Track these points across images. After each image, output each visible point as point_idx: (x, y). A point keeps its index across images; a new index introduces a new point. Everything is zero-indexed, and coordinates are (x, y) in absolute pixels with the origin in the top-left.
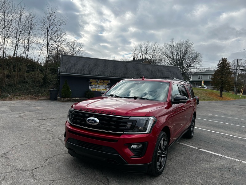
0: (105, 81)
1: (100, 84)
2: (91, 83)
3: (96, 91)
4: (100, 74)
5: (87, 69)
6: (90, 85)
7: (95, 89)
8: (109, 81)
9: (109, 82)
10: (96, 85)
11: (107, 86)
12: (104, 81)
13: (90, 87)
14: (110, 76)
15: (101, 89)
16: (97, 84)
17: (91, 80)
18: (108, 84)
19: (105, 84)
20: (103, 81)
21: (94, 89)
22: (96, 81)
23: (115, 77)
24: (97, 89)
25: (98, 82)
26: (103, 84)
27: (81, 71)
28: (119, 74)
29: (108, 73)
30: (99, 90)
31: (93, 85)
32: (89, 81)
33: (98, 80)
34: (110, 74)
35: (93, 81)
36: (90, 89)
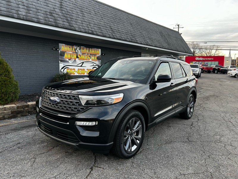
0: (93, 51)
1: (83, 57)
2: (63, 54)
3: (76, 74)
5: (60, 14)
6: (62, 61)
7: (74, 69)
8: (100, 50)
9: (99, 52)
10: (75, 60)
11: (97, 62)
12: (90, 50)
13: (61, 65)
14: (114, 39)
15: (86, 70)
16: (77, 57)
17: (63, 47)
18: (98, 58)
19: (93, 58)
20: (88, 51)
21: (71, 69)
22: (75, 50)
24: (76, 68)
25: (79, 53)
26: (89, 57)
27: (45, 16)
28: (126, 35)
29: (108, 31)
30: (81, 72)
31: (68, 60)
32: (58, 49)
33: (79, 48)
34: (111, 32)
35: (67, 48)
36: (62, 71)
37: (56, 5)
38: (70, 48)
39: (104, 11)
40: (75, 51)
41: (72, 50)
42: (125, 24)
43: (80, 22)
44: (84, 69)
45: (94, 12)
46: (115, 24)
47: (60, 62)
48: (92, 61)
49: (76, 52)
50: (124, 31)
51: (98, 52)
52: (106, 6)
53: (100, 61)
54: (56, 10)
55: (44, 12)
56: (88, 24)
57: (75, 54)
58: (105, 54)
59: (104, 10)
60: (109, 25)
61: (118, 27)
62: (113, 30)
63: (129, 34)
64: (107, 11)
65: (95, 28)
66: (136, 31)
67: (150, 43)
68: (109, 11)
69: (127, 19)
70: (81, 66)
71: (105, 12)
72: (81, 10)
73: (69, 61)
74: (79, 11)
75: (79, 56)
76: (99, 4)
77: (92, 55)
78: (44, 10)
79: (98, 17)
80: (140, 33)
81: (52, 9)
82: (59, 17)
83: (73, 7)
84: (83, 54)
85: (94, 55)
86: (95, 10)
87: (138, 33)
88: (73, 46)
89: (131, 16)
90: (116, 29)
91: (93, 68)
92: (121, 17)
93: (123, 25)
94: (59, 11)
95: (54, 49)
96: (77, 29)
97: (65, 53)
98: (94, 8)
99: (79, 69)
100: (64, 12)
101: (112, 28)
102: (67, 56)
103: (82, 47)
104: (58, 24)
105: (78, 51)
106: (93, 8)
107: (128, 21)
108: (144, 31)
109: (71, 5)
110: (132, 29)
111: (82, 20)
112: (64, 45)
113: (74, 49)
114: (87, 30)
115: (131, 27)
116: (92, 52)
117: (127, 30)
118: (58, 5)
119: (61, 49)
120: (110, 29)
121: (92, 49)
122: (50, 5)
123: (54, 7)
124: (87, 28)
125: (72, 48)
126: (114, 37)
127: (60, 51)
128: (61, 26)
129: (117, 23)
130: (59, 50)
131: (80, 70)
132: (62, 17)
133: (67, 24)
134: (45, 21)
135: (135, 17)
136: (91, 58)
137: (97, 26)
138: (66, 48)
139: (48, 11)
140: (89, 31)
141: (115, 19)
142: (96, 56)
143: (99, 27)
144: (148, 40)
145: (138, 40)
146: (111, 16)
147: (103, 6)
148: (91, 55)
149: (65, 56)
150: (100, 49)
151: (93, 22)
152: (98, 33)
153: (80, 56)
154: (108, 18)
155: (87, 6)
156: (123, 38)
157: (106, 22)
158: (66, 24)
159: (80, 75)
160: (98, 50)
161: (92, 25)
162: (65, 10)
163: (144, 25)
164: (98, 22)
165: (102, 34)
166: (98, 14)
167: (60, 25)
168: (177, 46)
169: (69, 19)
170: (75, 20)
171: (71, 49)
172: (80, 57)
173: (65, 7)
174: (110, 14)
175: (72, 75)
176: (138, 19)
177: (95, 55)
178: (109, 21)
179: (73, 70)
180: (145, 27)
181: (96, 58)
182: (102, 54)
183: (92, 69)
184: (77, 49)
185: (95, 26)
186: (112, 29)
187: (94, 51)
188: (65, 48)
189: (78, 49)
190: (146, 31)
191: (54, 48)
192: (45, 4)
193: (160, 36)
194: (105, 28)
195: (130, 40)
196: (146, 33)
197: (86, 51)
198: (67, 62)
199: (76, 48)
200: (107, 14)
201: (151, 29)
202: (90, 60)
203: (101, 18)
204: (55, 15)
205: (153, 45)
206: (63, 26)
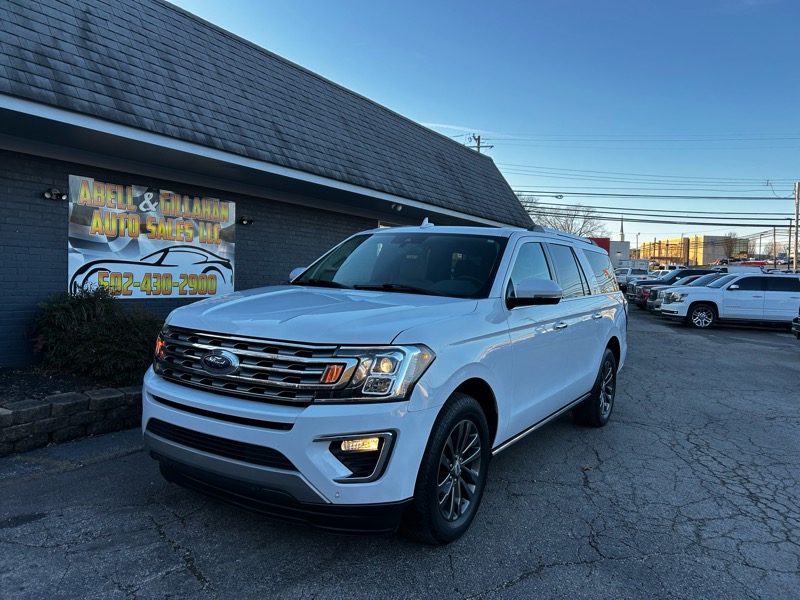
0: (206, 208)
1: (166, 228)
2: (86, 214)
3: (138, 294)
4: (212, 131)
5: (81, 62)
6: (83, 243)
7: (129, 276)
8: (232, 206)
9: (228, 212)
10: (134, 243)
11: (222, 251)
12: (196, 206)
13: (77, 259)
14: (290, 167)
15: (176, 279)
16: (144, 230)
17: (85, 191)
18: (224, 236)
19: (205, 233)
20: (185, 208)
21: (117, 276)
22: (137, 201)
23: (320, 175)
24: (139, 272)
25: (151, 214)
26: (191, 232)
27: (17, 63)
28: (330, 159)
29: (265, 137)
30: (158, 285)
31: (104, 238)
32: (64, 198)
33: (151, 195)
34: (277, 142)
35: (101, 195)
36: (80, 283)
37: (64, 26)
38: (115, 193)
39: (249, 69)
40: (135, 207)
41: (125, 201)
42: (323, 118)
43: (162, 98)
44: (168, 277)
45: (212, 68)
46: (291, 118)
47: (70, 246)
48: (200, 246)
49: (139, 210)
50: (322, 143)
51: (224, 212)
52: (256, 54)
53: (231, 246)
54: (63, 45)
55: (12, 51)
56: (191, 107)
57: (137, 216)
58: (250, 222)
59: (249, 63)
60: (268, 117)
61: (300, 128)
62: (286, 137)
63: (339, 155)
64: (264, 70)
65: (221, 125)
66: (362, 145)
67: (408, 188)
68: (267, 71)
69: (329, 104)
70: (159, 264)
71: (253, 71)
72: (164, 56)
73: (111, 244)
74: (155, 60)
75: (149, 227)
76: (233, 44)
77: (201, 223)
78: (15, 40)
79: (228, 88)
80: (375, 155)
81: (48, 41)
82: (76, 73)
83: (133, 42)
84: (166, 218)
85: (209, 225)
86: (219, 63)
87: (369, 153)
88: (128, 189)
89: (344, 95)
90: (296, 134)
91: (205, 271)
92: (310, 96)
93: (316, 121)
94: (74, 50)
95: (47, 196)
96: (149, 123)
97: (96, 211)
98: (213, 54)
99: (148, 276)
100: (95, 56)
101: (281, 128)
102: (100, 224)
103: (162, 191)
104: (70, 98)
105: (146, 206)
106: (210, 53)
107: (336, 112)
108: (387, 148)
109: (127, 33)
110: (348, 139)
111: (169, 92)
112: (91, 181)
113: (130, 200)
114: (189, 132)
115: (346, 133)
116: (204, 210)
117: (333, 140)
118: (74, 31)
119: (77, 195)
120: (272, 133)
121: (203, 201)
122: (37, 26)
123: (55, 33)
124: (187, 123)
125: (125, 195)
126: (289, 162)
127: (71, 204)
128: (81, 106)
129: (297, 115)
130: (67, 201)
131: (154, 280)
132: (87, 74)
133: (109, 101)
134: (13, 83)
135: (356, 101)
136: (196, 233)
137: (225, 118)
138: (99, 192)
139: (30, 45)
140: (195, 136)
141: (289, 99)
142: (216, 225)
143: (233, 121)
144: (401, 180)
145: (369, 176)
146: (276, 87)
147: (247, 50)
148: (197, 221)
149: (94, 223)
150: (233, 201)
151: (210, 104)
152: (230, 143)
153: (157, 225)
154: (266, 96)
155: (188, 43)
156: (322, 169)
157: (257, 106)
158: (106, 102)
159: (152, 296)
160: (227, 207)
161: (208, 113)
162: (102, 50)
163: (385, 128)
164: (231, 105)
165: (243, 147)
166: (230, 75)
167: (77, 104)
168: (489, 203)
169: (117, 84)
170: (139, 89)
171: (120, 197)
172: (153, 228)
173: (100, 39)
174: (272, 79)
175: (121, 297)
176: (368, 106)
177: (213, 224)
178: (270, 104)
179: (125, 280)
180: (390, 135)
181: (216, 235)
182: (239, 221)
183: (199, 273)
184: (142, 198)
185: (219, 116)
186: (280, 132)
187: (212, 208)
188: (96, 195)
189: (147, 201)
190: (393, 150)
191: (49, 191)
192: (20, 20)
193: (438, 167)
194: (255, 128)
195: (345, 175)
196: (394, 156)
197: (177, 205)
198: (103, 246)
199: (138, 194)
200: (261, 81)
201: (408, 142)
202: (196, 242)
203: (239, 92)
204: (61, 65)
205: (419, 196)
206: (91, 108)
